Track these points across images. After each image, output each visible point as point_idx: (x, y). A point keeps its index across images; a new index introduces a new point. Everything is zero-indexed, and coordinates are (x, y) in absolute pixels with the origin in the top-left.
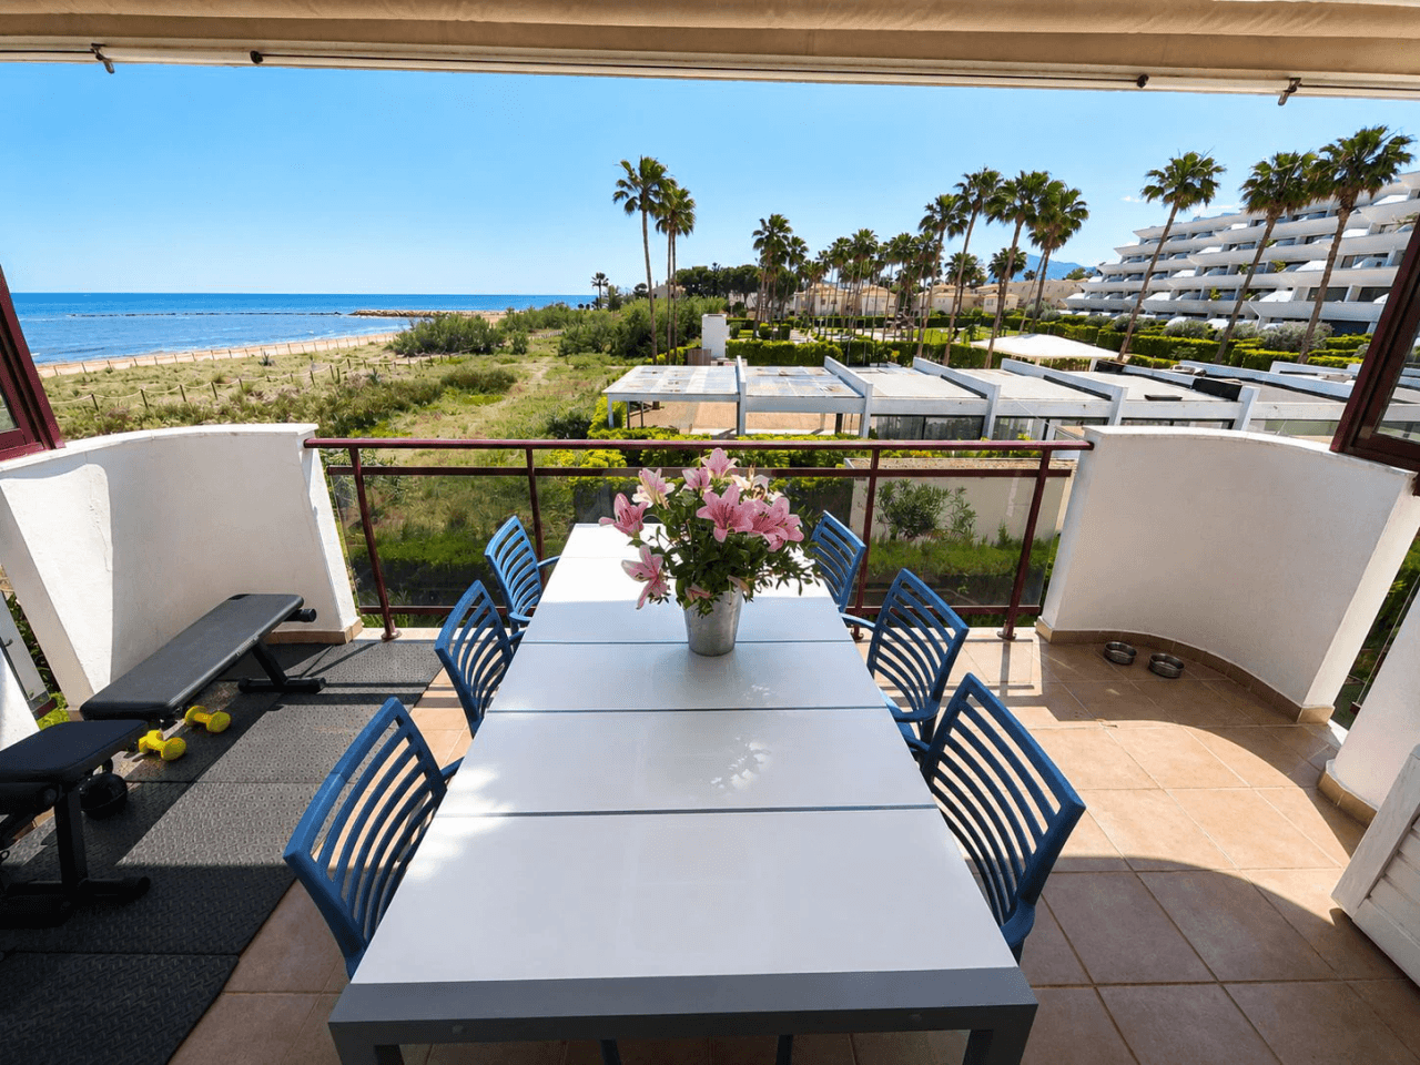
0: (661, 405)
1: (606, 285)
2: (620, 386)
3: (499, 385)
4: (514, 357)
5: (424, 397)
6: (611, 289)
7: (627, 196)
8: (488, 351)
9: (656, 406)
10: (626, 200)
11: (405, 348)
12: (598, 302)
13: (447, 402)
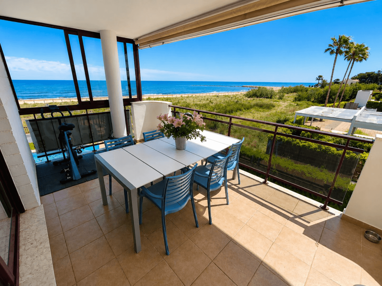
0: (323, 120)
1: (322, 79)
2: (304, 111)
3: (269, 107)
4: (277, 100)
5: (248, 108)
6: (324, 81)
7: (331, 49)
8: (271, 98)
9: (321, 120)
10: (330, 51)
11: (249, 96)
12: (317, 85)
13: (253, 110)
